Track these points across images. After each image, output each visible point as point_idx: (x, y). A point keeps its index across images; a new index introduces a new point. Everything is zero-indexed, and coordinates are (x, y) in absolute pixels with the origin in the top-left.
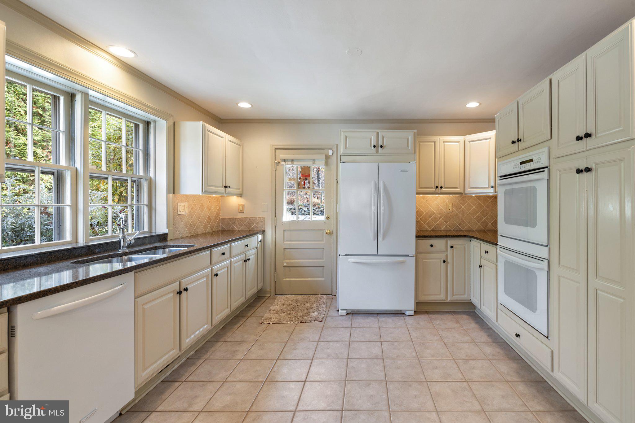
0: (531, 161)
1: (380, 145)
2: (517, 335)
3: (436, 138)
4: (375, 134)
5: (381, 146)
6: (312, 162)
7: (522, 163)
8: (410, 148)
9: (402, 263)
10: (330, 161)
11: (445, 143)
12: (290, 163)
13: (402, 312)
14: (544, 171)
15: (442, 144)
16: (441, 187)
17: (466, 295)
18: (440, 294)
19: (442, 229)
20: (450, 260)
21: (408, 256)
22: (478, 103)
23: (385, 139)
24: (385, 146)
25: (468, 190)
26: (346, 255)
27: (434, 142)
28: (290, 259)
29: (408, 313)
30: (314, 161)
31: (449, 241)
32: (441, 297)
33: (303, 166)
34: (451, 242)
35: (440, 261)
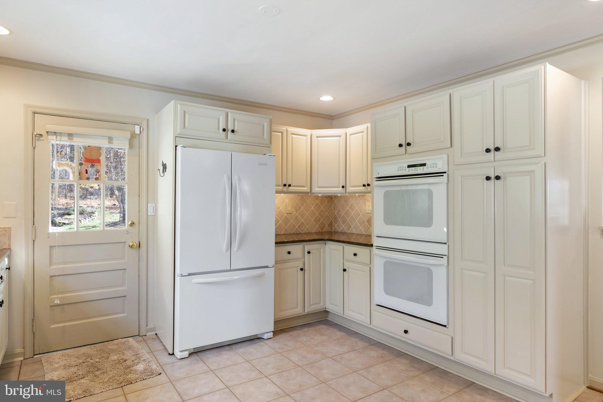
0: (424, 165)
1: (230, 128)
2: (406, 332)
3: (284, 128)
4: (224, 114)
5: (233, 131)
6: (108, 141)
7: (409, 166)
8: (265, 137)
9: (260, 276)
10: (136, 141)
11: (293, 136)
12: (66, 138)
13: (258, 336)
14: (443, 176)
15: (290, 136)
16: (290, 185)
17: (322, 304)
18: (297, 307)
19: (282, 233)
20: (306, 268)
21: (267, 267)
22: (332, 97)
23: (236, 122)
24: (237, 132)
25: (316, 190)
26: (190, 275)
27: (282, 133)
28: (62, 293)
29: (265, 337)
30: (110, 140)
31: (305, 246)
32: (298, 311)
33: (87, 145)
34: (308, 247)
35: (297, 269)
